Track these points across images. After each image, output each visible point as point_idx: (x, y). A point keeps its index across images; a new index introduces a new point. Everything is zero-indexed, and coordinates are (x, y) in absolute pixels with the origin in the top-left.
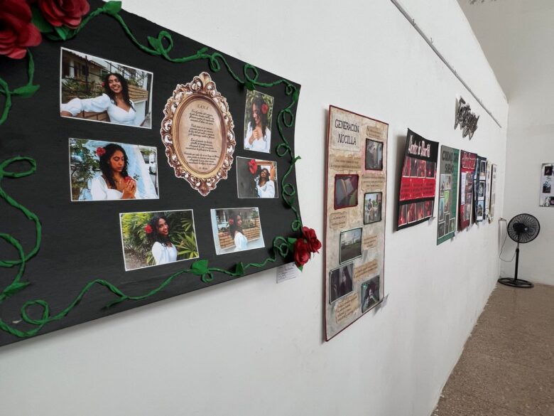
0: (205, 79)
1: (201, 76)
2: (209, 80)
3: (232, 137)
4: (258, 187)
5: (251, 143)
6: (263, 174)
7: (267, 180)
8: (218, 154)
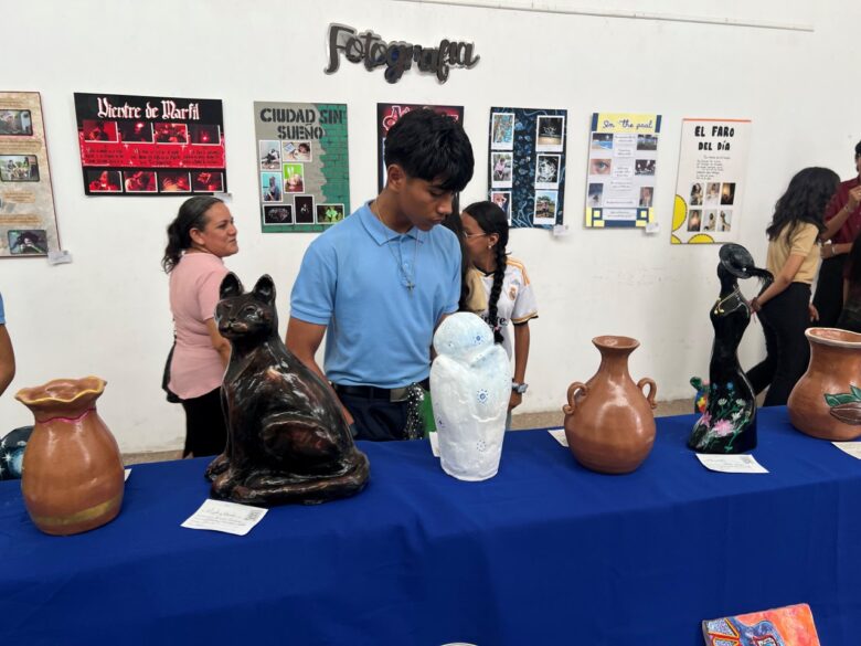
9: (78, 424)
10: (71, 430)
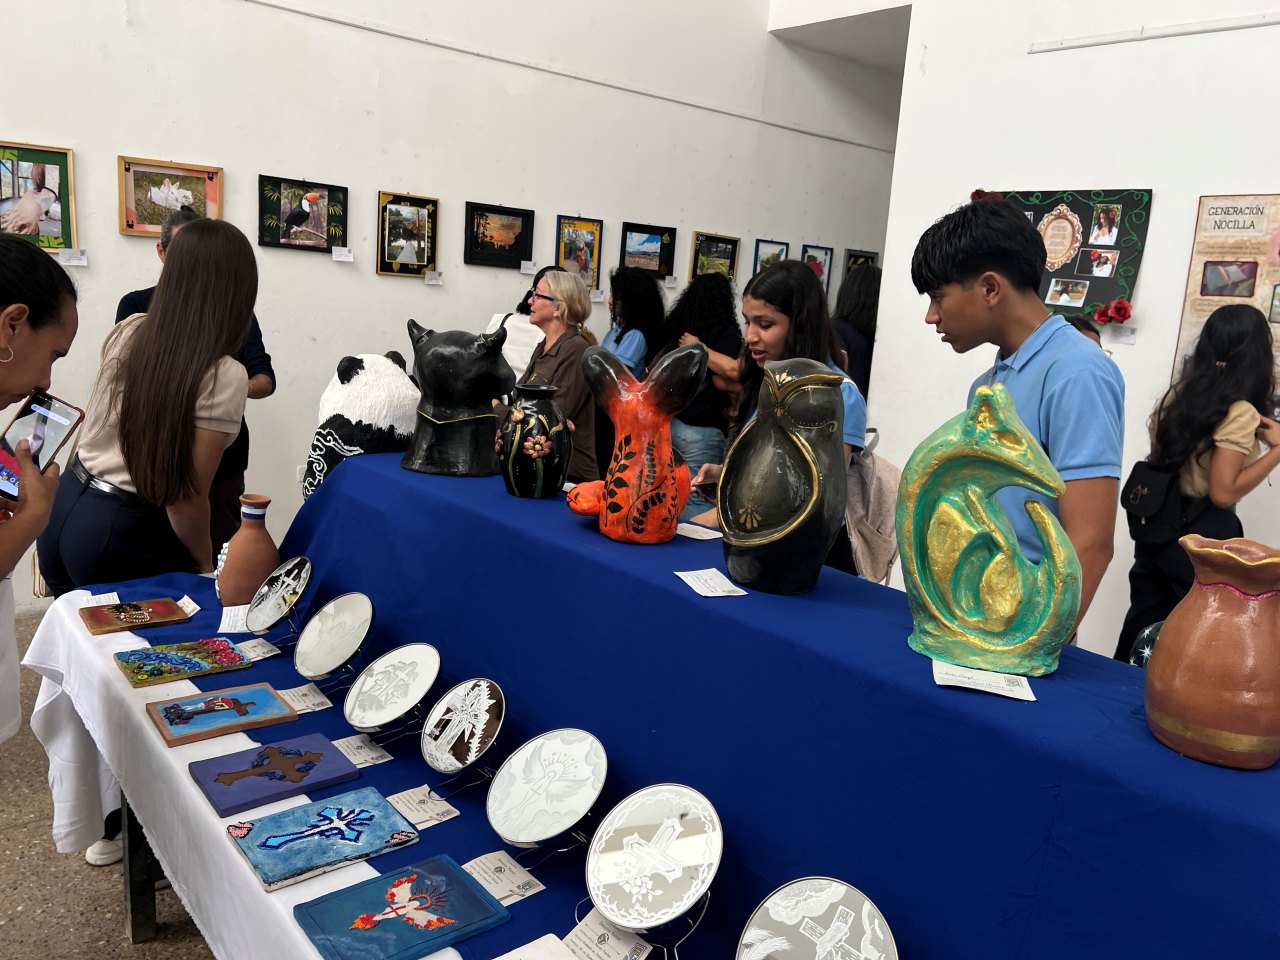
0: (1063, 208)
1: (1059, 207)
2: (1065, 207)
3: (1080, 237)
4: (1095, 268)
5: (1096, 239)
6: (1102, 260)
7: (1105, 263)
8: (1067, 248)
9: (1251, 604)
10: (1241, 608)
